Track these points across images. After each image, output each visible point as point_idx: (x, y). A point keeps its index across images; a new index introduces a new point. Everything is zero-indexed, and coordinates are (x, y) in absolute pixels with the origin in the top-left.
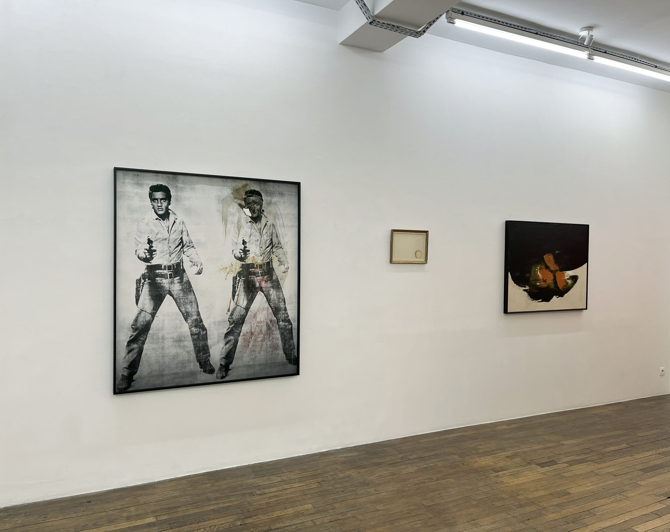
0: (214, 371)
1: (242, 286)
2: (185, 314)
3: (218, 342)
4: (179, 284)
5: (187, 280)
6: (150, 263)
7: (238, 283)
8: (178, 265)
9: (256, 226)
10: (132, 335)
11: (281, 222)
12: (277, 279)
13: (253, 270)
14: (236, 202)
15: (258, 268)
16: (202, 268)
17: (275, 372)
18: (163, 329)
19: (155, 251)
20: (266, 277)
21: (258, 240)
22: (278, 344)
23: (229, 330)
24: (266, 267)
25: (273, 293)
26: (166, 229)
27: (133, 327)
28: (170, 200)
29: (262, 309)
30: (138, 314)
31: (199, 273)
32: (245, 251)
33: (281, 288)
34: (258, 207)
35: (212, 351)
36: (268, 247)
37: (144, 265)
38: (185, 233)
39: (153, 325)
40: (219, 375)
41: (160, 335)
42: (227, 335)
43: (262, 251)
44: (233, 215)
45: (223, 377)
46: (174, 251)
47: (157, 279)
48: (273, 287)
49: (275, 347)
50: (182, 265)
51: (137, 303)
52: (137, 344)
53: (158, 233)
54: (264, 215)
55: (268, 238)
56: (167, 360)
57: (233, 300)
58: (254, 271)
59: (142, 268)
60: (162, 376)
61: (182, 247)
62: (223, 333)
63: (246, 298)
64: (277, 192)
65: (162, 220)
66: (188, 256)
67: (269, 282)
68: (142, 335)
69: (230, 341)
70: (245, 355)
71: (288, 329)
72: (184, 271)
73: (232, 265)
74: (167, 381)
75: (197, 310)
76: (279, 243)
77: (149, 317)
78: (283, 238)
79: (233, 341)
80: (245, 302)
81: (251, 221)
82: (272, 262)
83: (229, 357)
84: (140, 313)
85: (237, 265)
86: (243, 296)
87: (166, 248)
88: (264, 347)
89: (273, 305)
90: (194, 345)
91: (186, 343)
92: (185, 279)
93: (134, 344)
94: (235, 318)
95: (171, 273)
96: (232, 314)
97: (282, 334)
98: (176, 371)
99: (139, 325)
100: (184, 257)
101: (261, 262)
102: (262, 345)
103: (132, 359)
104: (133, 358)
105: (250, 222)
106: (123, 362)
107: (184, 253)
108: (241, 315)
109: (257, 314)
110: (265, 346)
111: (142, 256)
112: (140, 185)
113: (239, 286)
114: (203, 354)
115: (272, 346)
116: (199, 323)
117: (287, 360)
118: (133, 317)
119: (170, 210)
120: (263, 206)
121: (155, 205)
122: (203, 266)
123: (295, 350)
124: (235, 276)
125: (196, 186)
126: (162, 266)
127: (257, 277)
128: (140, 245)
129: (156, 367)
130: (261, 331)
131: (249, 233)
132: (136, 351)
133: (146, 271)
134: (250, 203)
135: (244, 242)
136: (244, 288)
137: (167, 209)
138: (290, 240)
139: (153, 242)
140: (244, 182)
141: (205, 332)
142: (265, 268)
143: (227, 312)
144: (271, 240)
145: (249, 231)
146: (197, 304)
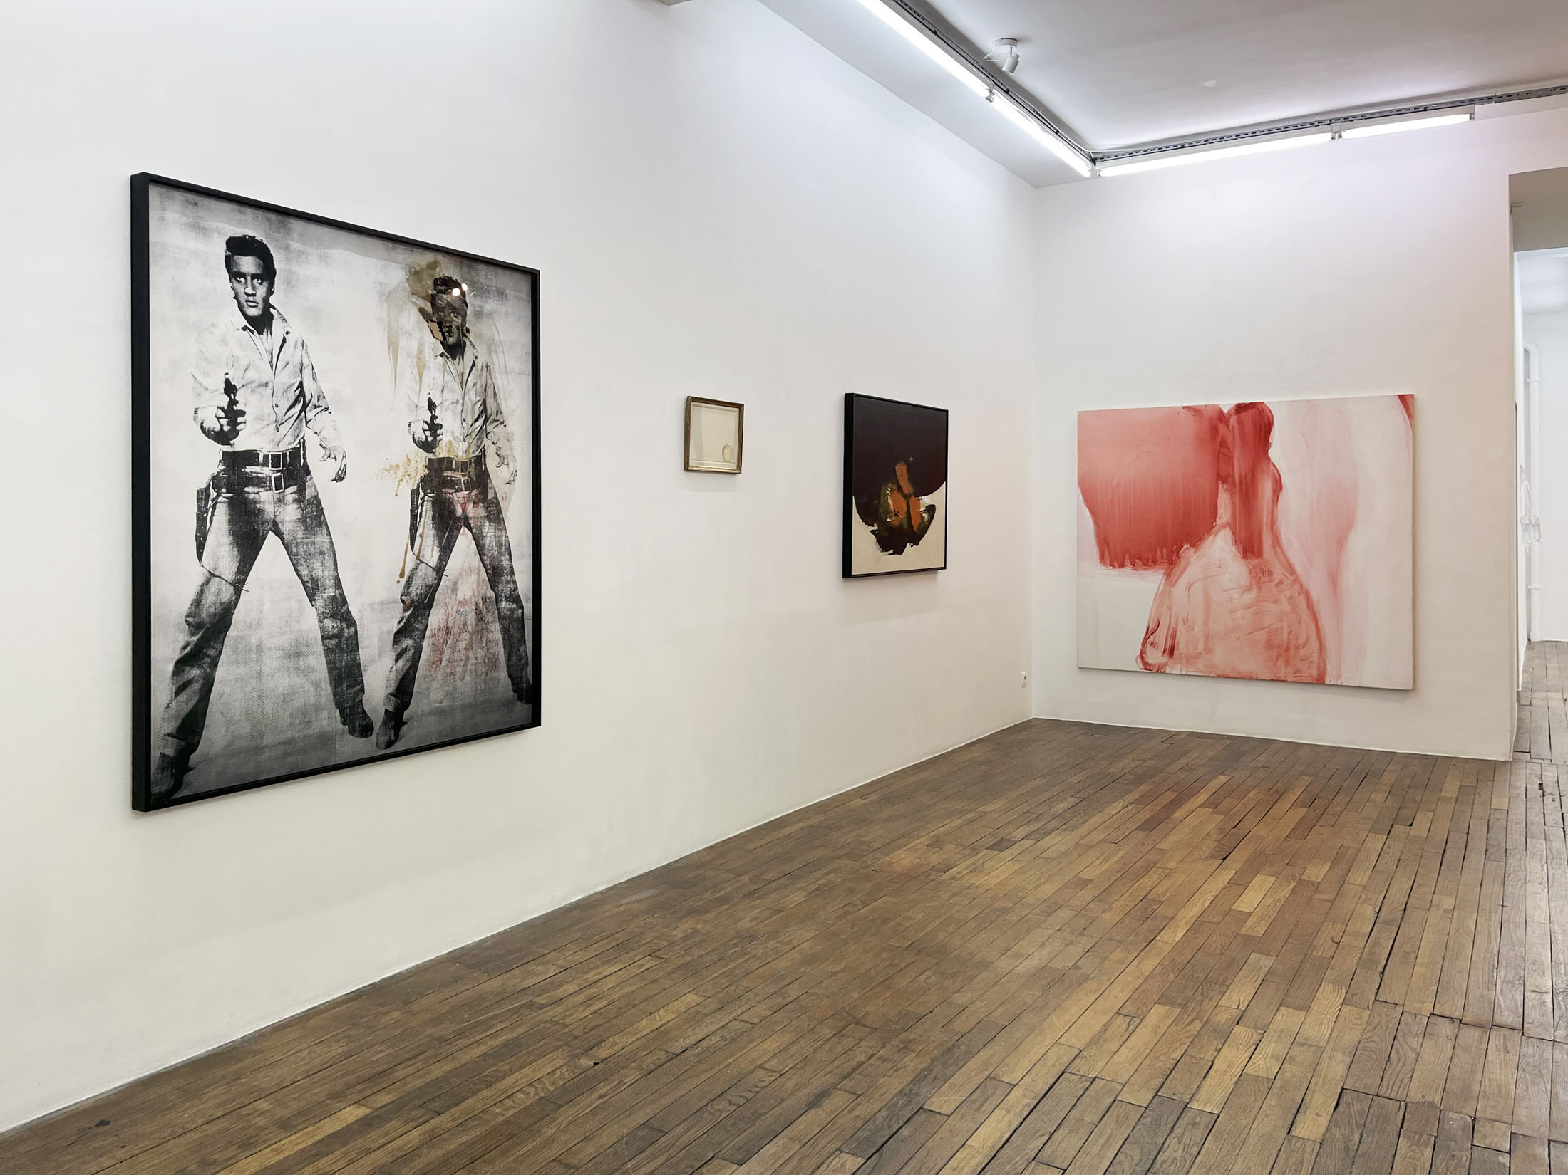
0: (372, 729)
1: (430, 514)
2: (310, 585)
3: (380, 655)
4: (295, 506)
5: (314, 494)
6: (232, 445)
7: (422, 505)
8: (295, 453)
9: (454, 366)
10: (188, 644)
11: (502, 362)
12: (496, 497)
13: (450, 473)
14: (415, 304)
15: (458, 471)
16: (345, 465)
17: (493, 720)
18: (259, 624)
19: (242, 413)
20: (474, 492)
21: (458, 401)
22: (498, 655)
23: (402, 624)
24: (475, 469)
25: (488, 530)
26: (268, 358)
27: (190, 619)
28: (272, 283)
29: (469, 572)
30: (202, 585)
31: (340, 478)
32: (434, 427)
33: (503, 520)
34: (458, 321)
35: (367, 678)
36: (477, 420)
37: (217, 450)
38: (308, 372)
39: (238, 616)
40: (383, 739)
41: (254, 641)
42: (399, 635)
43: (466, 430)
44: (408, 333)
45: (389, 744)
46: (287, 417)
47: (246, 489)
48: (488, 517)
49: (491, 663)
50: (304, 454)
51: (200, 555)
52: (200, 666)
53: (249, 366)
54: (470, 341)
55: (478, 399)
56: (269, 706)
57: (412, 548)
58: (451, 477)
59: (210, 459)
60: (258, 749)
61: (304, 409)
62: (389, 632)
63: (436, 542)
64: (494, 289)
65: (255, 333)
66: (316, 433)
67: (481, 505)
68: (212, 643)
69: (404, 651)
70: (435, 685)
71: (517, 620)
72: (308, 472)
73: (409, 460)
74: (269, 763)
75: (334, 573)
76: (499, 412)
77: (227, 593)
78: (506, 401)
79: (412, 651)
80: (436, 554)
81: (443, 353)
82: (485, 455)
83: (403, 690)
84: (207, 583)
85: (419, 461)
86: (432, 538)
87: (268, 409)
88: (471, 665)
89: (488, 562)
90: (328, 663)
91: (311, 660)
92: (309, 493)
93: (192, 666)
94: (414, 593)
95: (279, 474)
96: (408, 584)
97: (505, 631)
98: (289, 734)
99: (204, 615)
100: (308, 433)
101: (465, 456)
102: (467, 659)
103: (186, 709)
104: (190, 706)
105: (442, 355)
106: (163, 719)
107: (307, 423)
108: (426, 586)
109: (459, 582)
110: (473, 661)
111: (212, 426)
112: (202, 231)
113: (423, 514)
114: (349, 687)
115: (487, 661)
116: (338, 609)
117: (514, 692)
118: (191, 595)
119: (274, 308)
120: (468, 318)
121: (240, 288)
122: (348, 461)
123: (529, 669)
124: (415, 487)
125: (331, 251)
126: (259, 454)
127: (457, 491)
128: (206, 395)
129: (245, 729)
130: (465, 624)
131: (440, 383)
132: (196, 686)
133: (223, 467)
134: (442, 309)
135: (431, 406)
136: (434, 517)
137: (267, 306)
138: (518, 406)
139: (236, 390)
140: (429, 257)
141: (353, 629)
142: (471, 469)
143: (398, 578)
144: (484, 401)
145: (439, 376)
146: (335, 558)
